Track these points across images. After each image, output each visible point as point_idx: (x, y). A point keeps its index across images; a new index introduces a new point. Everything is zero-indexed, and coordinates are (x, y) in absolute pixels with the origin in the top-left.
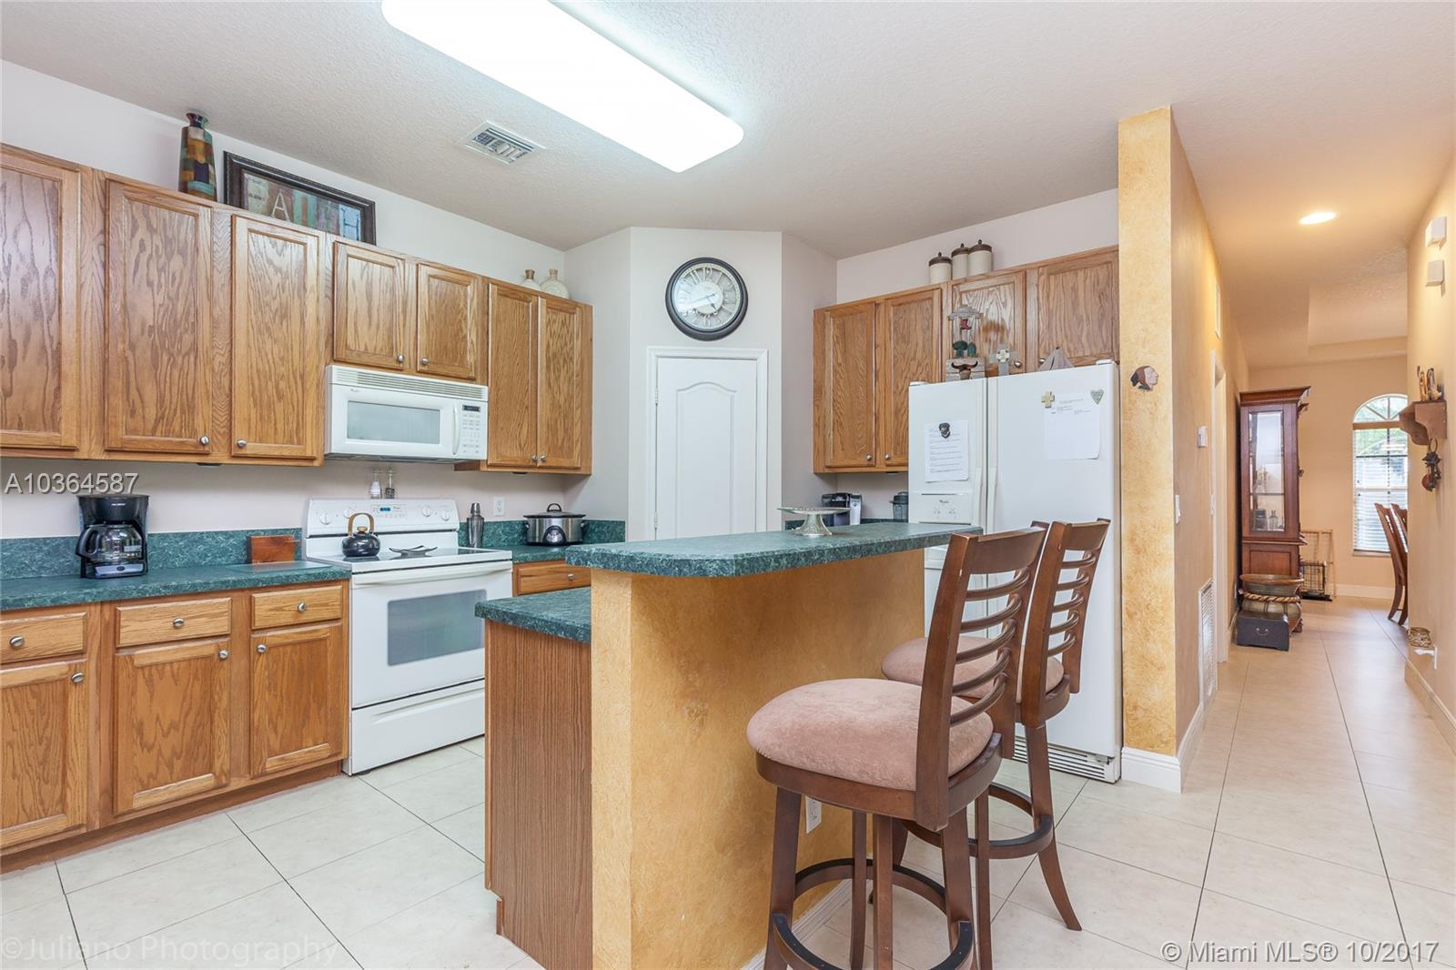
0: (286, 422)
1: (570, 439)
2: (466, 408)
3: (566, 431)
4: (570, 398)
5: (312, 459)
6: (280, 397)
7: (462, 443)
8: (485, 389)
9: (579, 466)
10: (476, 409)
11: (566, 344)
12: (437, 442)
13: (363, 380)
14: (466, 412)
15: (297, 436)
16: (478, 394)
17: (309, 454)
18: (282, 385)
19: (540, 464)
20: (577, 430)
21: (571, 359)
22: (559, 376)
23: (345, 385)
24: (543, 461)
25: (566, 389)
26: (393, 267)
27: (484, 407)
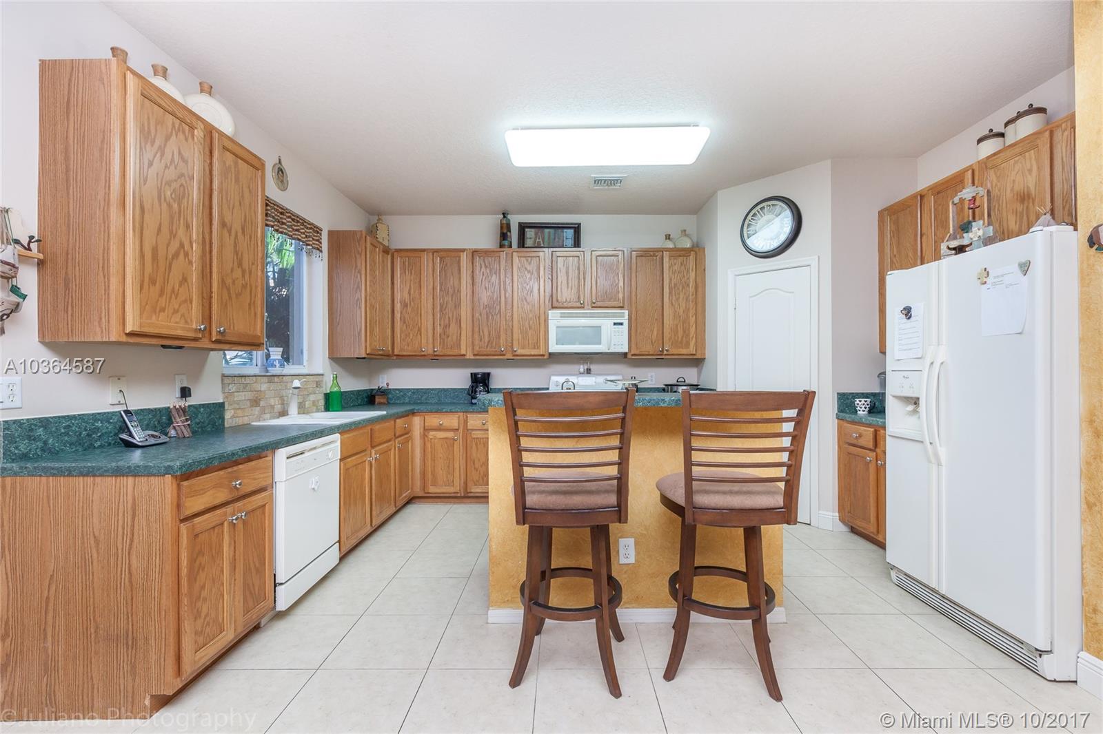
0: (533, 340)
1: (688, 336)
2: (615, 324)
3: (684, 332)
4: (687, 310)
5: (543, 355)
6: (530, 328)
7: (613, 343)
8: (626, 312)
9: (694, 353)
10: (621, 324)
11: (684, 276)
12: (600, 343)
13: (563, 316)
14: (615, 326)
15: (536, 346)
16: (622, 316)
17: (542, 353)
18: (531, 322)
19: (665, 352)
20: (693, 330)
21: (688, 285)
22: (679, 297)
23: (556, 320)
24: (667, 351)
25: (684, 305)
26: (579, 257)
27: (626, 323)
